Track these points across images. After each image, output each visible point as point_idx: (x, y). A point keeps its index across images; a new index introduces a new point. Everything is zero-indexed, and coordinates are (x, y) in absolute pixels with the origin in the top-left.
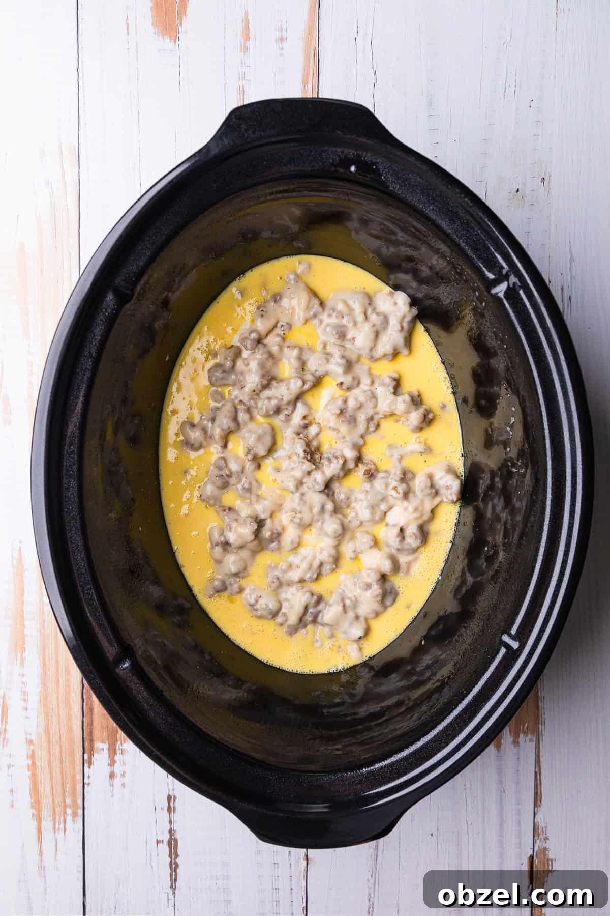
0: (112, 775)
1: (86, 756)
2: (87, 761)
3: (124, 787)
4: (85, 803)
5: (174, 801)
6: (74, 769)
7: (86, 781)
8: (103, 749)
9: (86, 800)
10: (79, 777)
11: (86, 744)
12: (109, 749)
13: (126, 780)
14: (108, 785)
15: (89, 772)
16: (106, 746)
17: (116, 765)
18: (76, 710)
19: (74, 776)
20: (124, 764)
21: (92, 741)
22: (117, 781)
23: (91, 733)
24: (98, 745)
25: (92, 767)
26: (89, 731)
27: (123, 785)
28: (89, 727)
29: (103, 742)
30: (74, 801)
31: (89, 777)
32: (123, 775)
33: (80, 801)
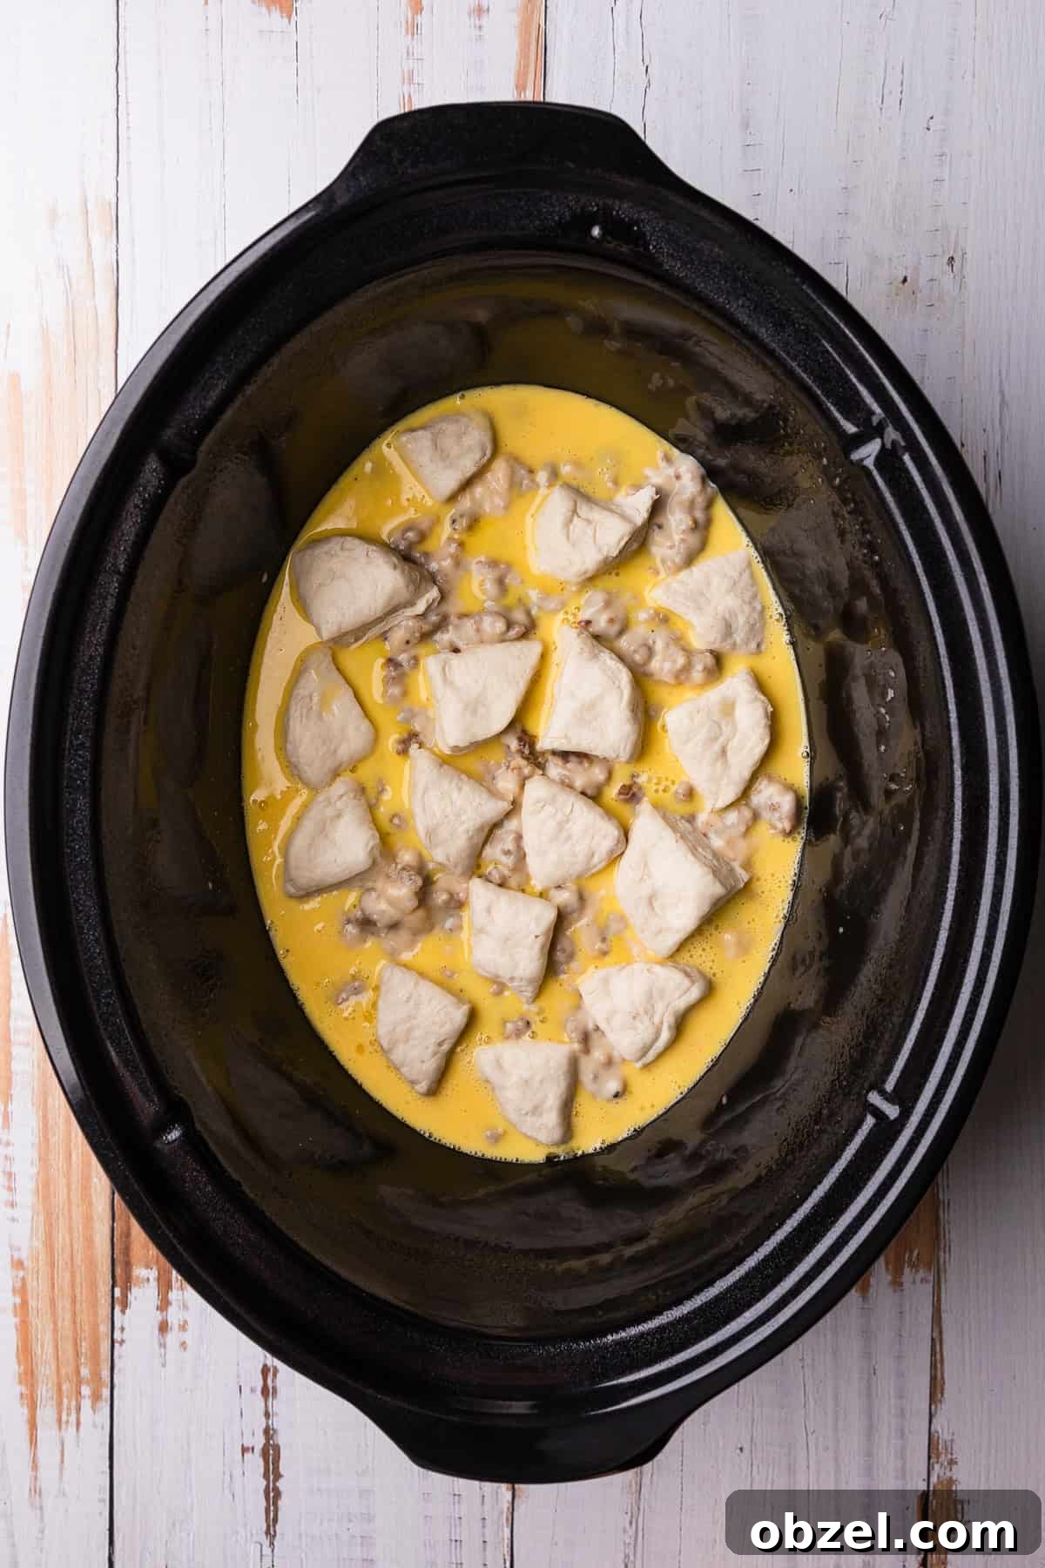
0: (164, 1328)
1: (117, 1291)
2: (119, 1302)
3: (185, 1349)
4: (115, 1376)
5: (275, 1375)
6: (96, 1314)
7: (117, 1335)
8: (148, 1279)
9: (116, 1371)
10: (104, 1328)
11: (118, 1271)
12: (158, 1280)
13: (188, 1337)
14: (157, 1346)
15: (122, 1322)
16: (153, 1274)
17: (171, 1310)
18: (100, 1209)
19: (95, 1327)
20: (185, 1307)
21: (128, 1265)
22: (172, 1338)
23: (127, 1250)
24: (140, 1272)
25: (127, 1311)
26: (123, 1246)
27: (183, 1345)
28: (124, 1239)
29: (148, 1267)
30: (96, 1374)
31: (122, 1329)
32: (183, 1327)
33: (106, 1373)
